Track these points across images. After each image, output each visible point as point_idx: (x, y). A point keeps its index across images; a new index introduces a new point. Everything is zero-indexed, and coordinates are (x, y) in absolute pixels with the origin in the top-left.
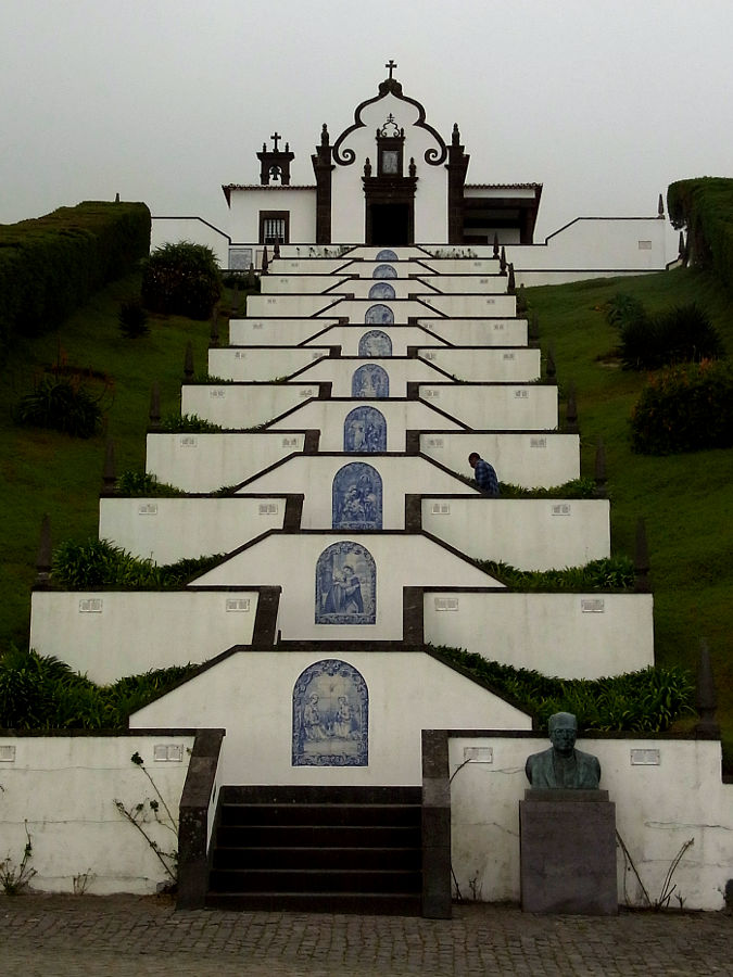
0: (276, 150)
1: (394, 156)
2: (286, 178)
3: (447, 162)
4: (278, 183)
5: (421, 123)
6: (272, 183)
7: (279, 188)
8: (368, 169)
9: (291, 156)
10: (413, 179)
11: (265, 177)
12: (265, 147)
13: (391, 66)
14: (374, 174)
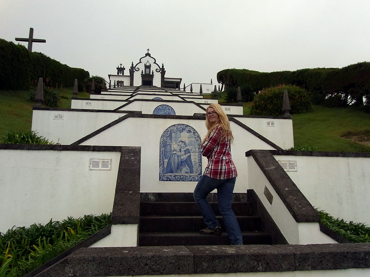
0: (121, 67)
1: (148, 70)
2: (123, 73)
3: (161, 72)
4: (121, 75)
5: (155, 63)
6: (120, 74)
7: (121, 76)
8: (142, 72)
9: (124, 69)
10: (153, 75)
11: (118, 73)
12: (118, 67)
13: (148, 50)
14: (144, 73)
